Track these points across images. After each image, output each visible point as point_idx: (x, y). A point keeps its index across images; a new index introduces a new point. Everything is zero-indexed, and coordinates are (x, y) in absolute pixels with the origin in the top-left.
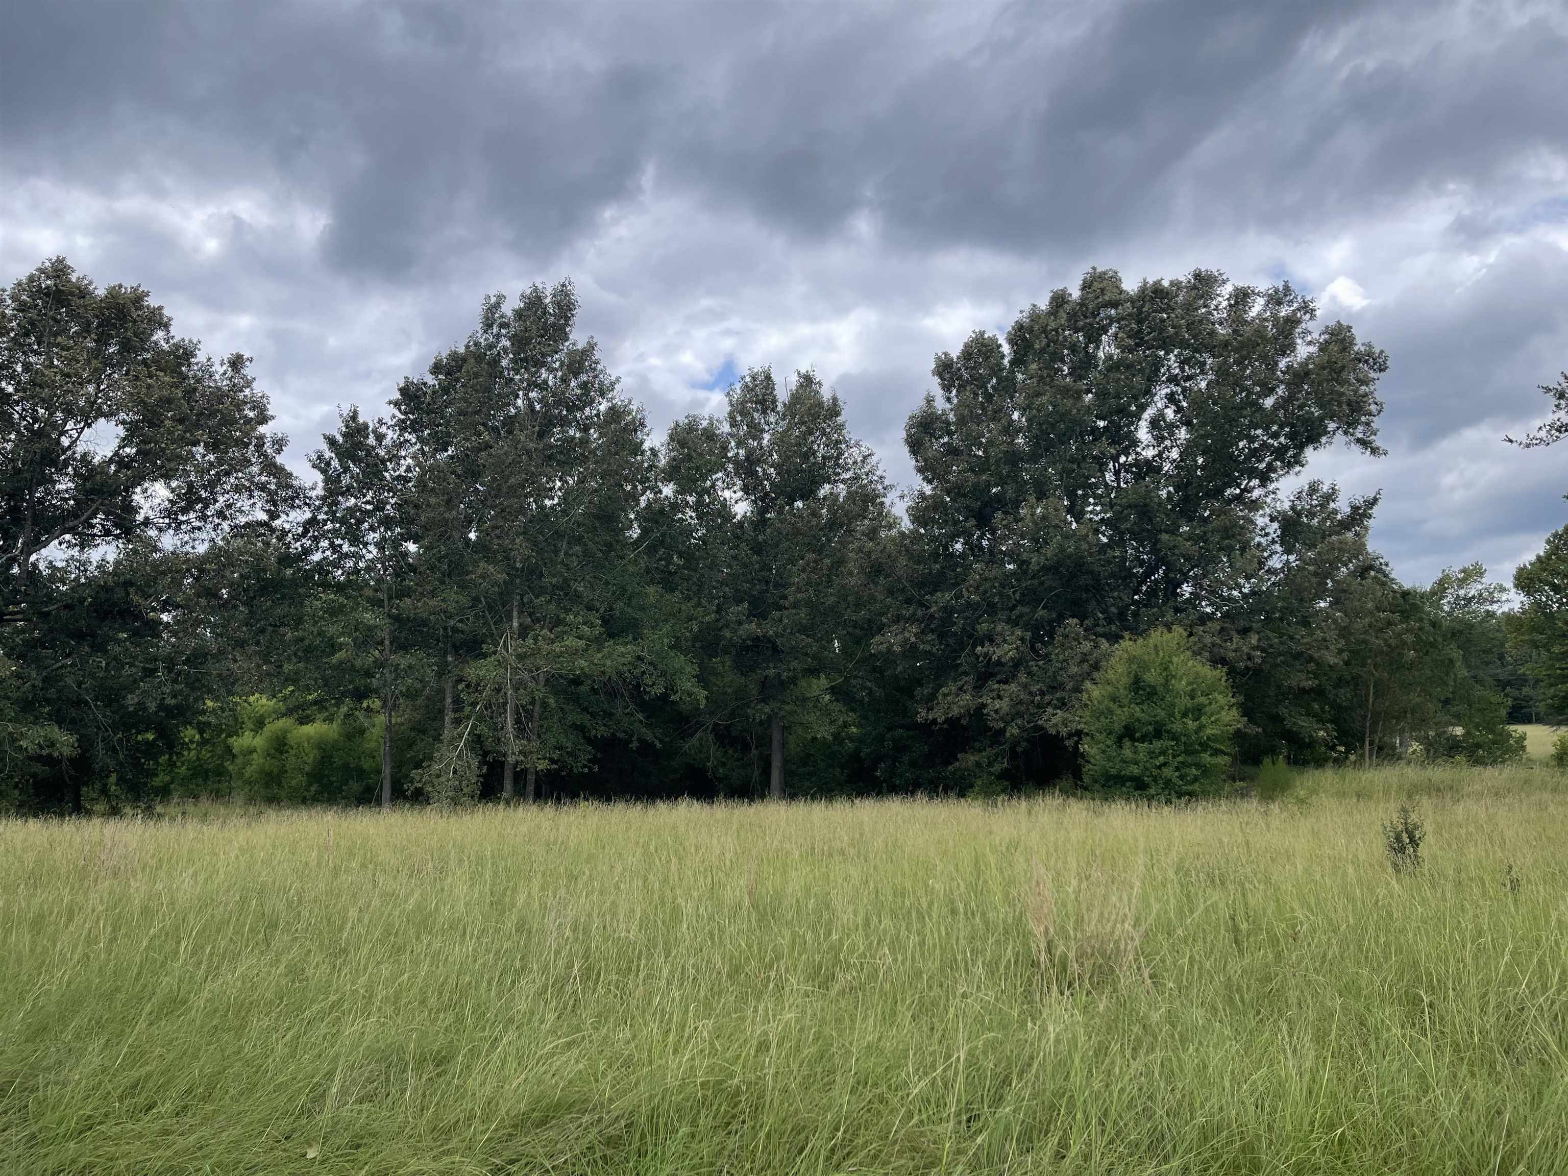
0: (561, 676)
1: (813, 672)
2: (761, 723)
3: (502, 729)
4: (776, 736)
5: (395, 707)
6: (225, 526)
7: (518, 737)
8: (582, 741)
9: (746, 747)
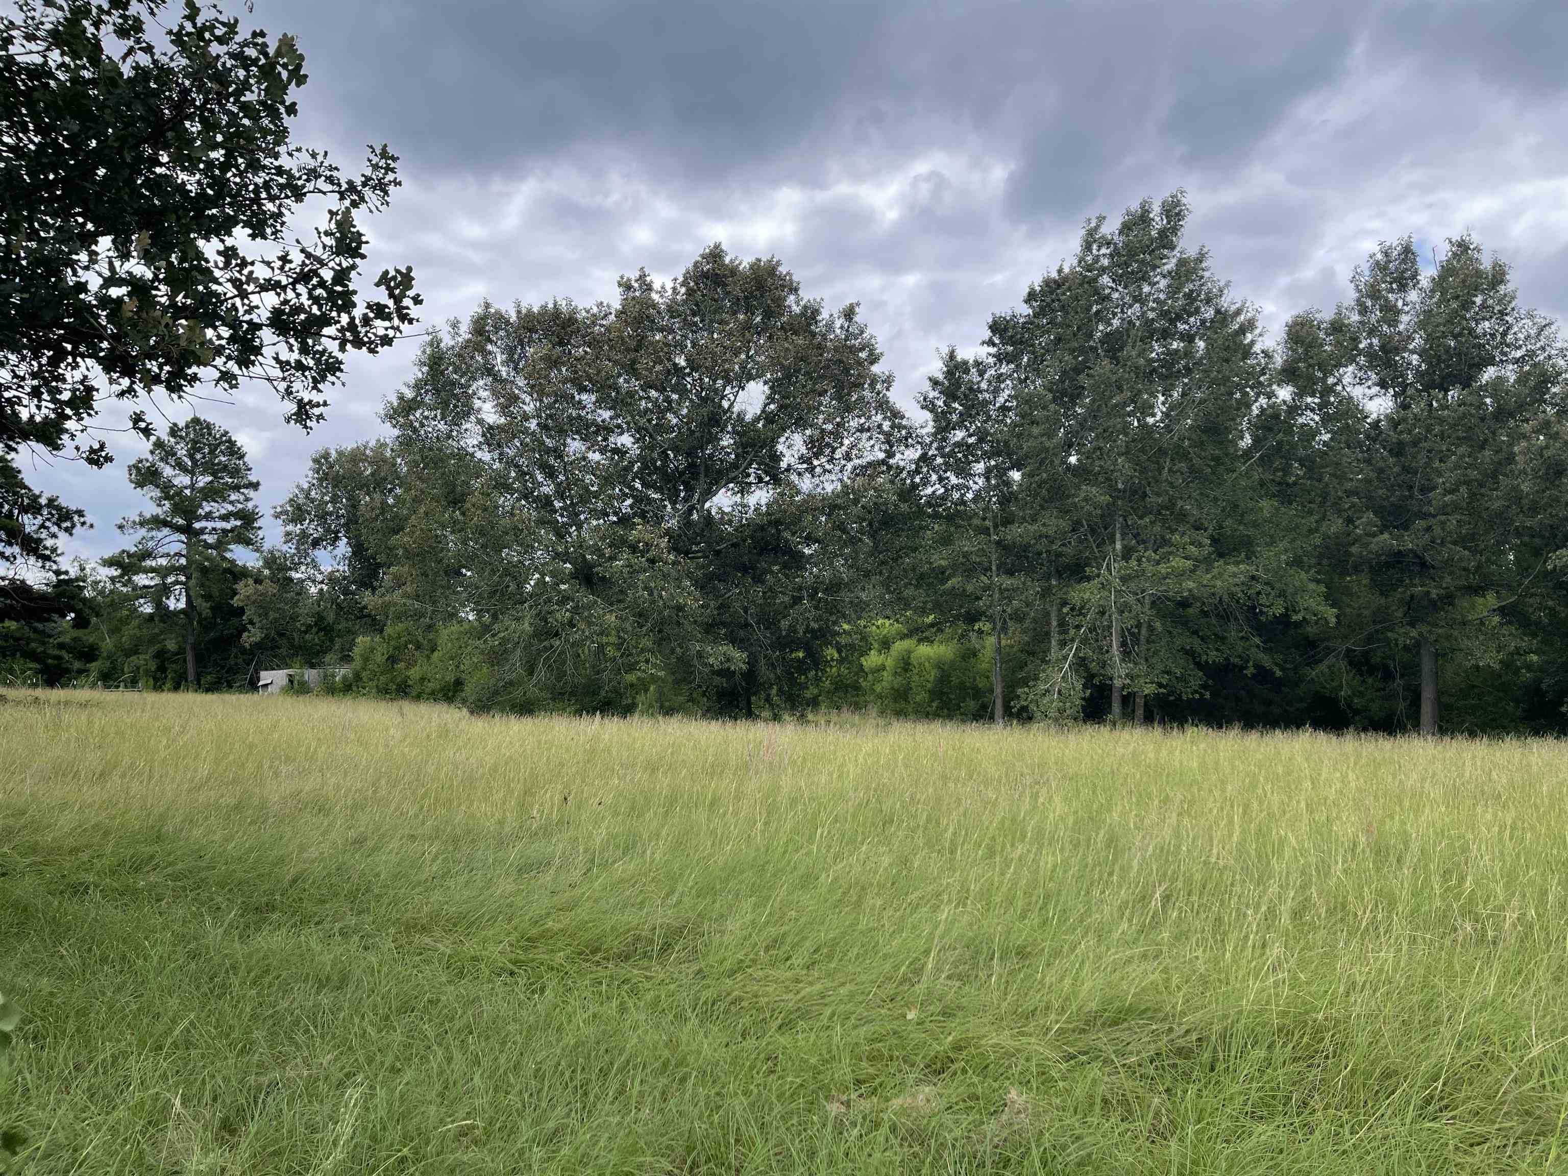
0: (1168, 599)
1: (1477, 590)
2: (1406, 648)
3: (1107, 652)
4: (1427, 665)
5: (1004, 629)
6: (849, 466)
7: (1124, 660)
8: (1192, 666)
9: (1388, 676)
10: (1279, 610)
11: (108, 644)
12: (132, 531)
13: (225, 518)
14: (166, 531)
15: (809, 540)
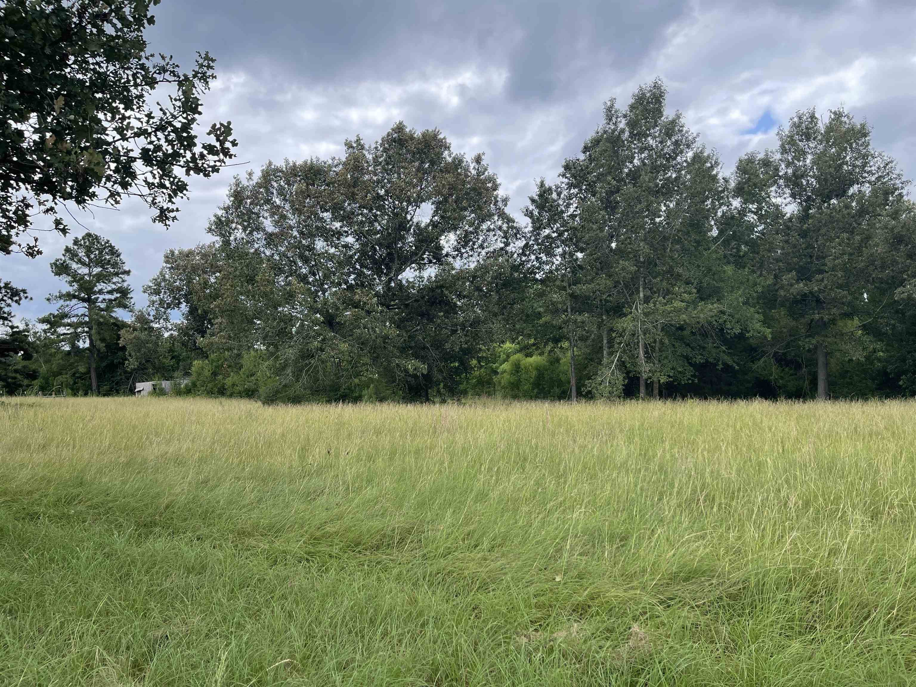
0: (671, 325)
1: (849, 315)
2: (809, 351)
3: (637, 357)
4: (821, 360)
5: (576, 346)
6: (483, 253)
7: (647, 362)
8: (686, 364)
9: (798, 367)
10: (737, 331)
11: (44, 369)
12: (55, 302)
13: (110, 292)
14: (74, 301)
15: (460, 296)
